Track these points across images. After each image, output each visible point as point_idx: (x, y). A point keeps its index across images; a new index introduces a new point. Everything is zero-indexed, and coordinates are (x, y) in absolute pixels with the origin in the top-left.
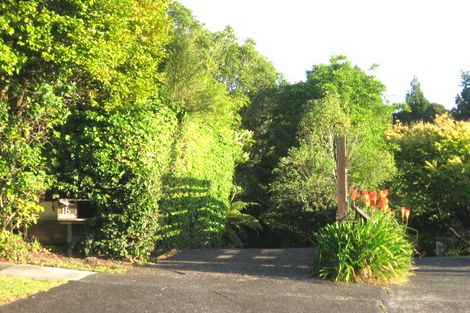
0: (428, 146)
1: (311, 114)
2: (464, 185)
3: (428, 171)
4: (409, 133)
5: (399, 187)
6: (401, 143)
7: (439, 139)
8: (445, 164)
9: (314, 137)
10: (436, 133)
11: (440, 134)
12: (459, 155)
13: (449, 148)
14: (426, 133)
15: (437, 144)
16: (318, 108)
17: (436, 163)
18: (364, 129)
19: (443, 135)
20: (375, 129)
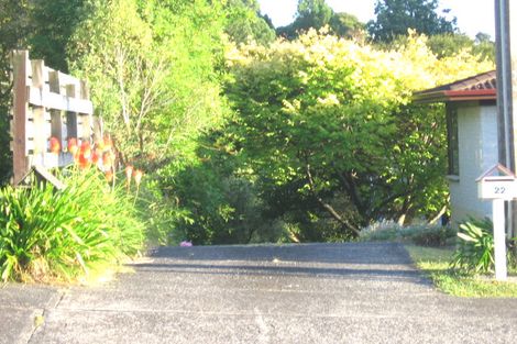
0: (288, 77)
1: (89, 22)
2: (341, 139)
3: (288, 116)
4: (261, 57)
5: (230, 140)
6: (249, 73)
7: (305, 66)
8: (313, 104)
9: (91, 60)
10: (301, 57)
11: (308, 58)
12: (337, 91)
13: (320, 80)
14: (285, 56)
15: (301, 73)
16: (101, 14)
17: (298, 104)
18: (174, 48)
19: (311, 61)
20: (195, 48)
